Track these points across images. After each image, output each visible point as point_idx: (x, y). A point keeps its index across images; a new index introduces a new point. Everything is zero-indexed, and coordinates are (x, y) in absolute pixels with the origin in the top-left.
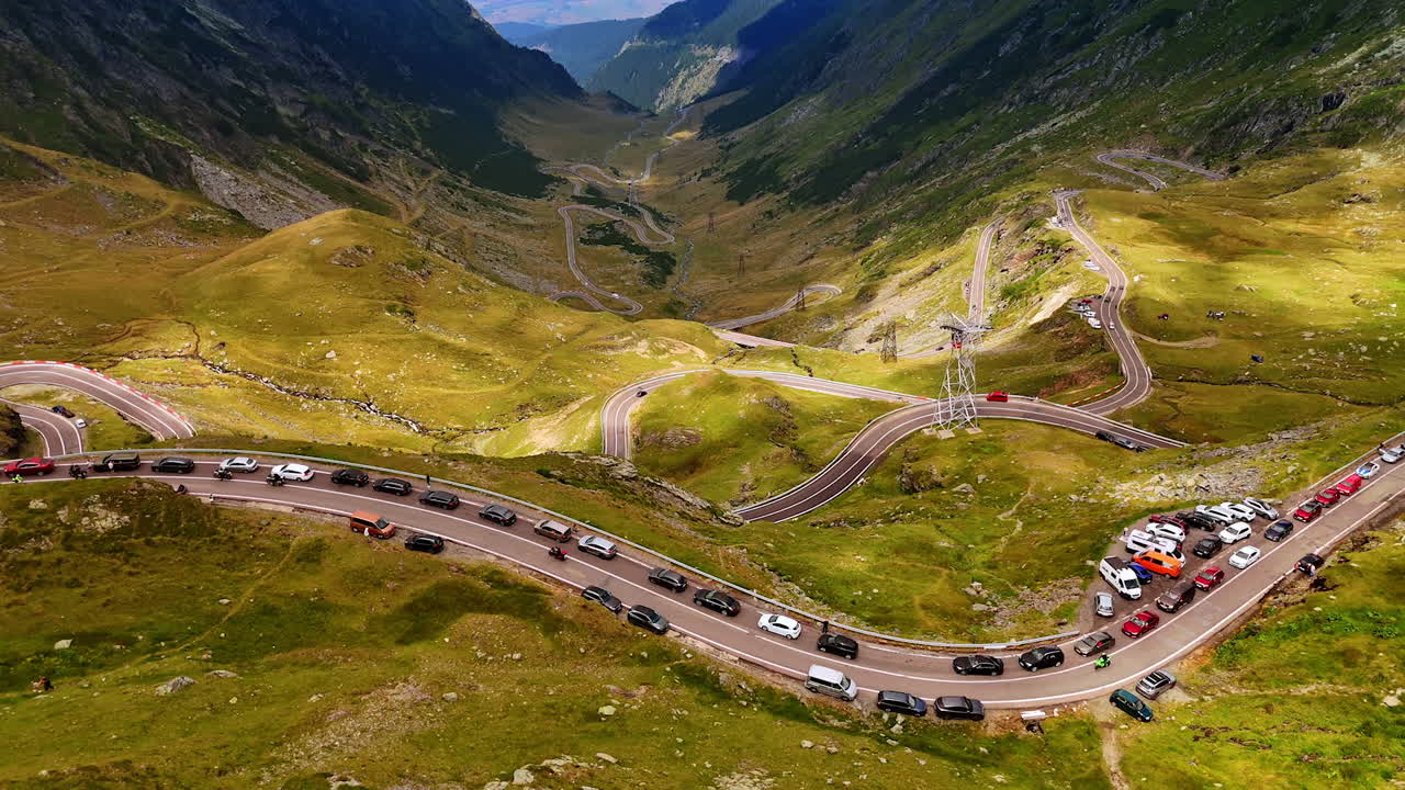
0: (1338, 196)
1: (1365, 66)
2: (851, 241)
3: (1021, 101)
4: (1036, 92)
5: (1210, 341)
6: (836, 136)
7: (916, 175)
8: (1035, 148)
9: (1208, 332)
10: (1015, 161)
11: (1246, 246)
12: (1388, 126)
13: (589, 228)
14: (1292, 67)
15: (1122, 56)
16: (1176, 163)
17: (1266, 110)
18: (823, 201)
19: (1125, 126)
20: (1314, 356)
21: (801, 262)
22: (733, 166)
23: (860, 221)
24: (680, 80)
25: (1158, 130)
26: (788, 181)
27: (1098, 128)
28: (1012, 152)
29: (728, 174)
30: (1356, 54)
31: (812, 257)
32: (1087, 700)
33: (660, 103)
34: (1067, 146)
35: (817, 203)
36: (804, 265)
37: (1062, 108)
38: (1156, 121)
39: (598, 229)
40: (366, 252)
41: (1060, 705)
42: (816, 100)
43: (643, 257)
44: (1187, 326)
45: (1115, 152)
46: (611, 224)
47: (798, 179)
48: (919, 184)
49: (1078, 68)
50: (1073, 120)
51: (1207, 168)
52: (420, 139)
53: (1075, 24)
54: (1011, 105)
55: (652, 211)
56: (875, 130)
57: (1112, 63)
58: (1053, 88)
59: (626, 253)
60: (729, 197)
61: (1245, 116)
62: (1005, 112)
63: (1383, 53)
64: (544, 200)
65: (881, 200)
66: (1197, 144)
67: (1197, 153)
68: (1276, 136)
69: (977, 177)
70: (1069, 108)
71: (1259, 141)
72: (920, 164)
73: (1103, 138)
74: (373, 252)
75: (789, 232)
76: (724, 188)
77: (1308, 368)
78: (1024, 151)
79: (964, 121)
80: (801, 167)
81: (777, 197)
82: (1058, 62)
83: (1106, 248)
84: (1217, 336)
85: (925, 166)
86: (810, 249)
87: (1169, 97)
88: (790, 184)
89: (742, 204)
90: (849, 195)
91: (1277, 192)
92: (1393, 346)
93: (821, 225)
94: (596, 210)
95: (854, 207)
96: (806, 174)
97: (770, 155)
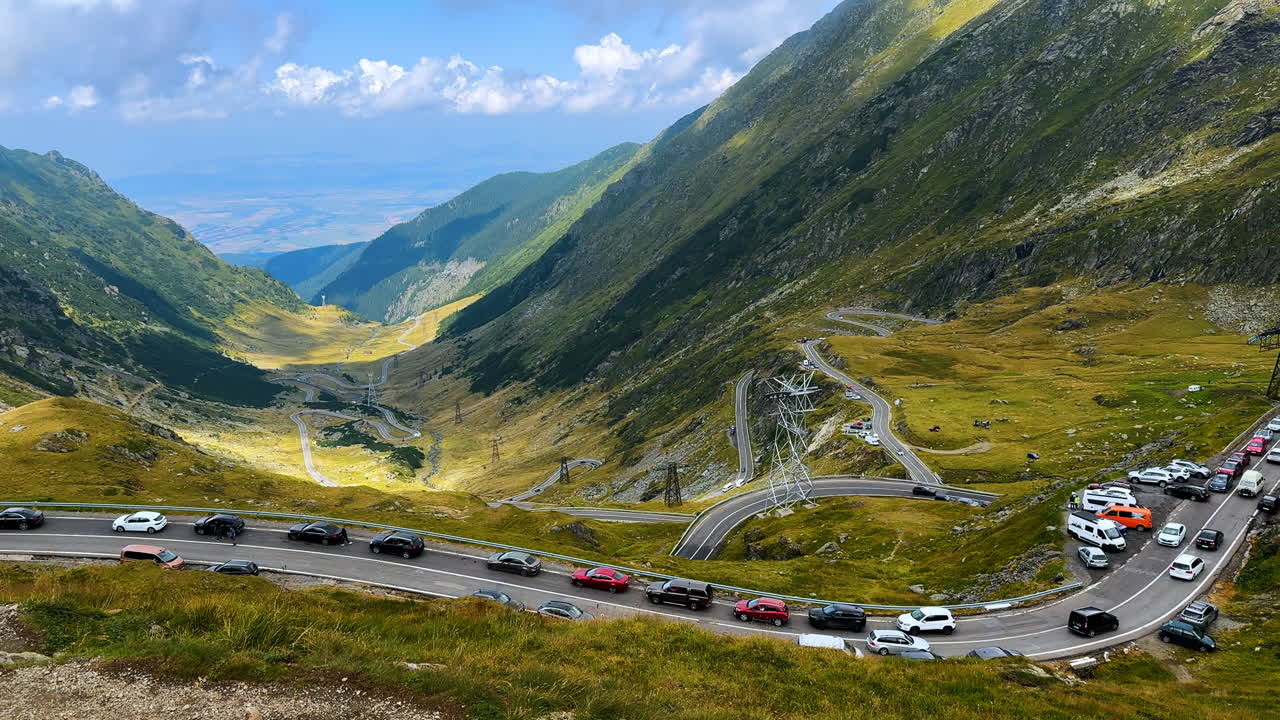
0: (1052, 324)
1: (1044, 219)
2: (604, 416)
3: (746, 276)
4: (760, 267)
5: (985, 446)
6: (575, 325)
7: (660, 350)
8: (767, 314)
9: (979, 439)
10: (751, 328)
11: (985, 371)
12: (1077, 264)
13: (325, 430)
14: (982, 226)
15: (832, 229)
16: (900, 315)
17: (968, 262)
18: (570, 384)
19: (846, 287)
20: (1083, 449)
21: (556, 443)
22: (475, 361)
23: (611, 397)
24: (409, 295)
25: (876, 289)
26: (533, 368)
27: (822, 292)
28: (747, 320)
29: (470, 370)
30: (1033, 212)
31: (566, 436)
32: (1133, 640)
33: (390, 317)
34: (796, 310)
35: (565, 386)
36: (560, 444)
37: (786, 278)
38: (874, 281)
39: (335, 431)
40: (80, 436)
41: (1108, 648)
42: (549, 296)
43: (388, 454)
44: (958, 436)
45: (842, 310)
46: (349, 425)
47: (542, 366)
48: (663, 357)
49: (794, 243)
50: (797, 287)
51: (927, 317)
52: (131, 355)
53: (782, 207)
54: (738, 280)
55: (395, 411)
56: (611, 316)
57: (823, 237)
58: (775, 261)
59: (369, 451)
60: (474, 389)
61: (952, 270)
62: (734, 287)
63: (1056, 208)
64: (273, 409)
65: (628, 376)
66: (913, 297)
67: (915, 305)
68: (981, 284)
69: (717, 346)
70: (791, 277)
71: (967, 288)
72: (661, 340)
73: (829, 299)
74: (88, 435)
75: (540, 415)
76: (467, 383)
77: (1081, 459)
78: (758, 318)
79: (697, 298)
80: (544, 354)
81: (525, 384)
82: (774, 240)
83: (860, 381)
84: (989, 441)
85: (666, 342)
86: (563, 428)
87: (881, 260)
88: (535, 371)
89: (488, 395)
90: (596, 374)
91: (997, 327)
92: (1149, 431)
93: (571, 406)
94: (332, 413)
95: (602, 386)
96: (550, 362)
97: (512, 347)
